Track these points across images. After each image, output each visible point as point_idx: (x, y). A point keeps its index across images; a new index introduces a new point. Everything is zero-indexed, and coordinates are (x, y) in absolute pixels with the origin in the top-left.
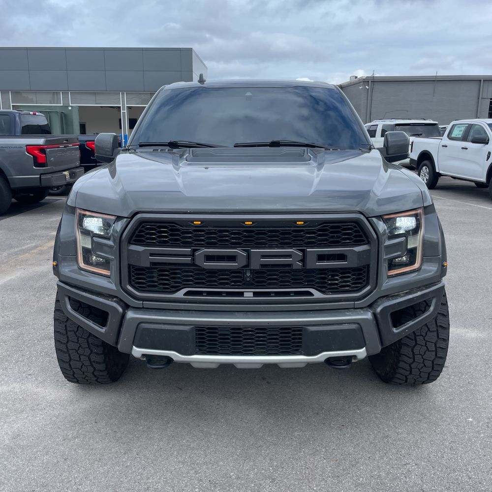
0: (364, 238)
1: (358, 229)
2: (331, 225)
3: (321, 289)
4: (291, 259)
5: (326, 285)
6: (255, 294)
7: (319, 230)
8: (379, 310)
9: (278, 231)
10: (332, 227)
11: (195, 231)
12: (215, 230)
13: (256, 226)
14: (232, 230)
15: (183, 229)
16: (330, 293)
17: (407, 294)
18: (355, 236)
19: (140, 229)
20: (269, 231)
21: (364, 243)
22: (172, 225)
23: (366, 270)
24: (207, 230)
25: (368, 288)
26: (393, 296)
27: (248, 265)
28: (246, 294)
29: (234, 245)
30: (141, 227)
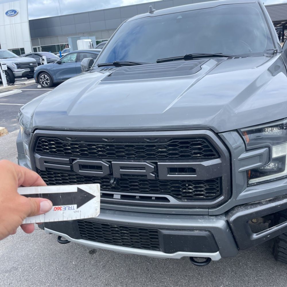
0: (214, 153)
1: (207, 144)
2: (180, 141)
3: (176, 196)
4: (145, 171)
5: (181, 193)
6: (123, 197)
7: (169, 145)
8: (232, 219)
9: (132, 146)
10: (181, 143)
11: (72, 144)
12: (86, 144)
13: (115, 141)
14: (98, 145)
15: (64, 143)
16: (186, 200)
17: (271, 201)
18: (204, 151)
19: (38, 141)
20: (126, 146)
21: (215, 157)
22: (56, 139)
23: (219, 181)
24: (80, 144)
25: (222, 198)
26: (252, 204)
27: (111, 174)
28: (115, 196)
29: (101, 157)
30: (38, 140)
